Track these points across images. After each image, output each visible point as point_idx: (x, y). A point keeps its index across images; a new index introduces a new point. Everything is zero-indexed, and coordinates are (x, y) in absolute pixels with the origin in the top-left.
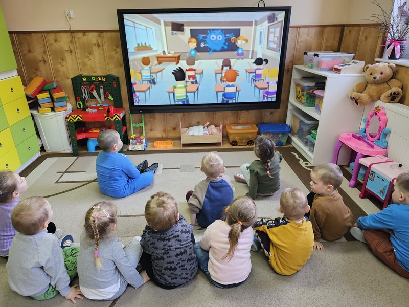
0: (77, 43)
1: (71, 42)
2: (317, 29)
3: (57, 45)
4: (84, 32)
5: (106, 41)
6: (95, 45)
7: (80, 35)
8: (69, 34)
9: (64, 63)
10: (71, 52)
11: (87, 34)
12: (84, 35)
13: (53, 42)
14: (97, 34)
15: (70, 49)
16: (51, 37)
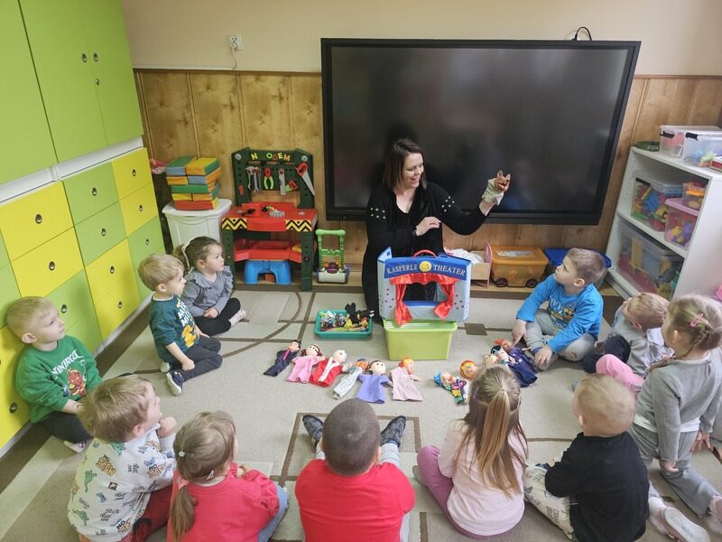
0: (244, 92)
1: (234, 91)
2: (683, 82)
3: (209, 96)
4: (258, 74)
5: (294, 91)
6: (274, 97)
7: (251, 79)
8: (231, 77)
9: (219, 127)
10: (232, 108)
11: (263, 77)
12: (257, 80)
13: (202, 89)
14: (279, 79)
15: (231, 103)
16: (201, 82)
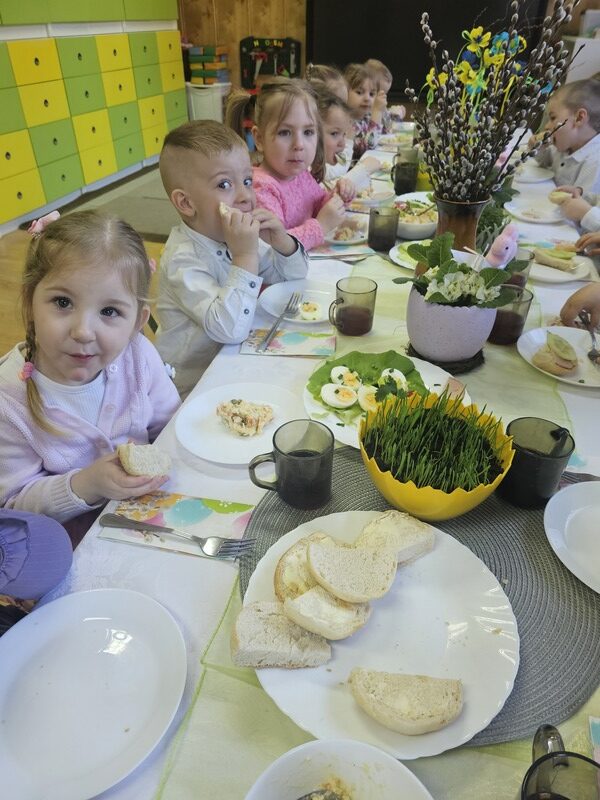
9: (232, 18)
